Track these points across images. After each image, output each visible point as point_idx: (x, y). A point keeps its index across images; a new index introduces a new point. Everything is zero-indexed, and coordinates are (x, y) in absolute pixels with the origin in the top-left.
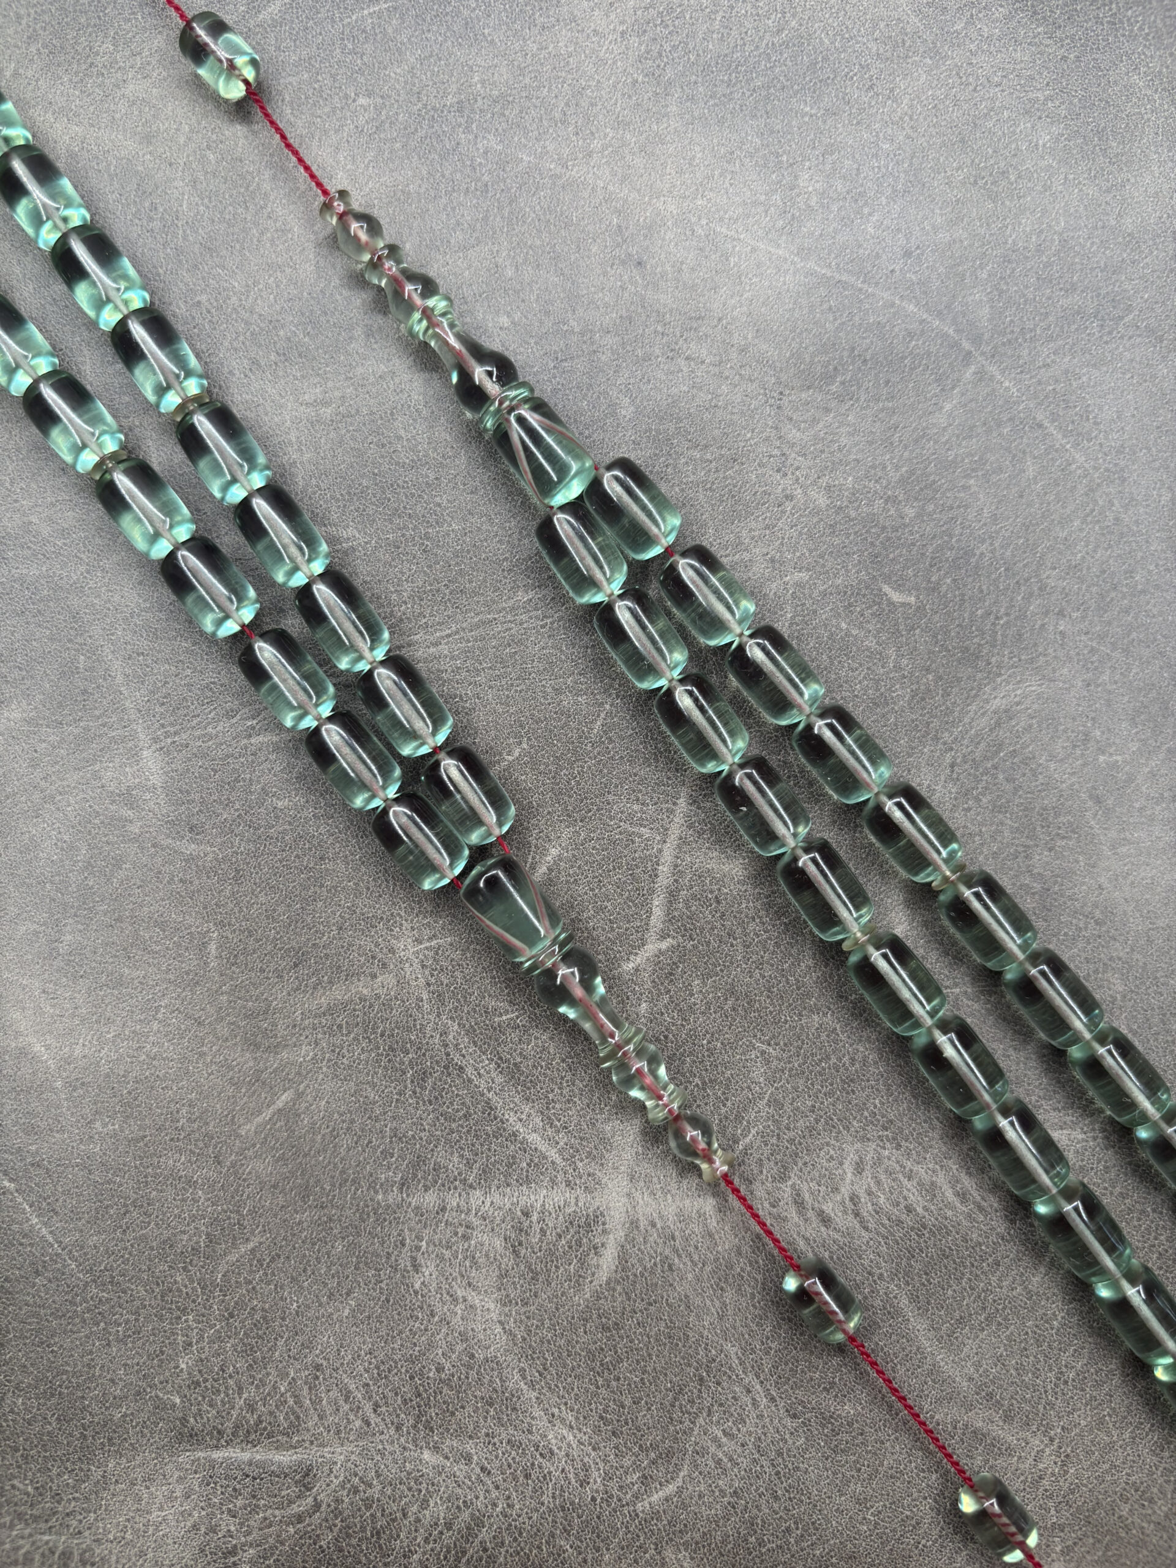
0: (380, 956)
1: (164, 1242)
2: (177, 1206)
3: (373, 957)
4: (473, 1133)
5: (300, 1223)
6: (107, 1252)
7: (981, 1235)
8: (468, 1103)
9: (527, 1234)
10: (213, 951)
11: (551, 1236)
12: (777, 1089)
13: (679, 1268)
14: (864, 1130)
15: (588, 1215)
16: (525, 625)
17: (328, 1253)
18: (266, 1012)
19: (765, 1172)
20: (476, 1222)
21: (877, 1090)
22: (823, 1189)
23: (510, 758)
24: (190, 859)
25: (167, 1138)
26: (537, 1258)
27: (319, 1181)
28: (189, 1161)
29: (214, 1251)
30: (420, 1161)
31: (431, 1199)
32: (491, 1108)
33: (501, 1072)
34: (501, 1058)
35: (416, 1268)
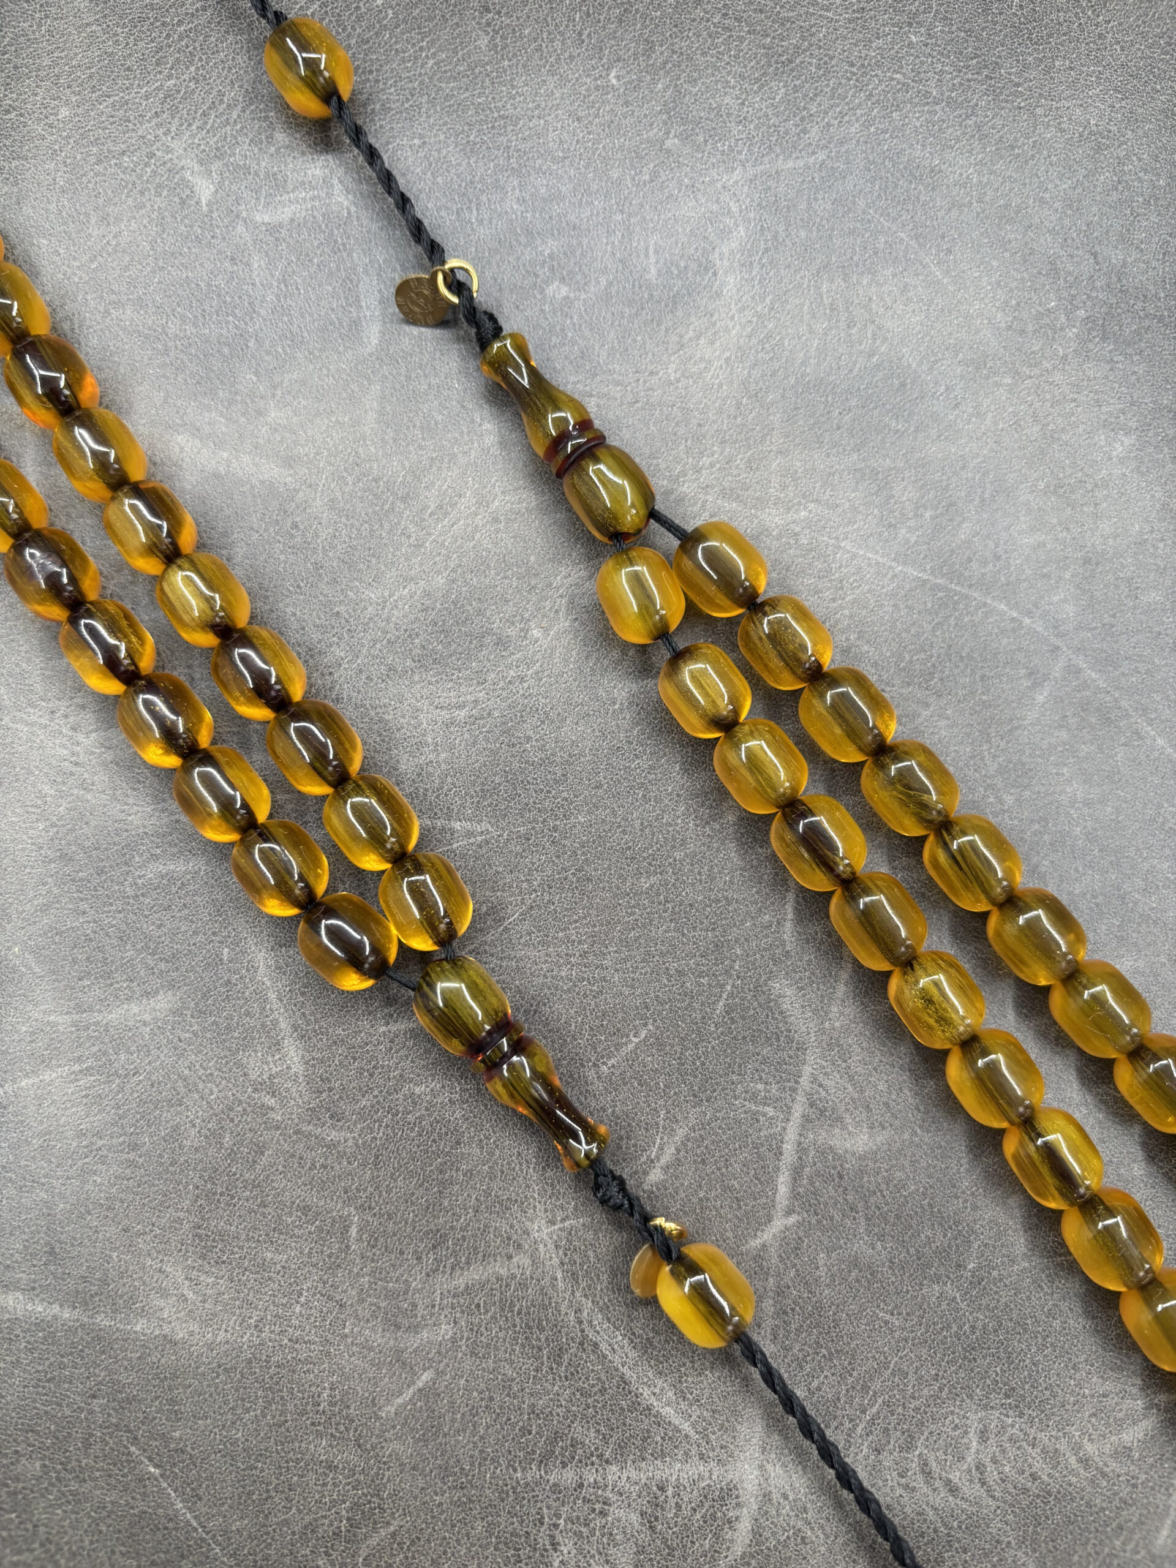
0: (515, 1237)
1: (306, 1527)
2: (317, 1491)
3: (509, 1239)
4: (609, 1408)
5: (440, 1504)
6: (250, 1537)
7: (1104, 1501)
8: (604, 1378)
9: (663, 1509)
10: (354, 1234)
11: (686, 1511)
12: (901, 1358)
13: (812, 1542)
14: (988, 1398)
15: (722, 1489)
16: (648, 910)
17: (468, 1535)
18: (406, 1293)
19: (892, 1442)
20: (613, 1497)
21: (998, 1358)
22: (950, 1457)
23: (636, 1040)
24: (332, 1145)
25: (308, 1422)
26: (674, 1533)
27: (458, 1461)
28: (330, 1446)
29: (355, 1536)
30: (557, 1436)
31: (569, 1476)
32: (625, 1382)
33: (634, 1348)
34: (634, 1334)
35: (555, 1545)
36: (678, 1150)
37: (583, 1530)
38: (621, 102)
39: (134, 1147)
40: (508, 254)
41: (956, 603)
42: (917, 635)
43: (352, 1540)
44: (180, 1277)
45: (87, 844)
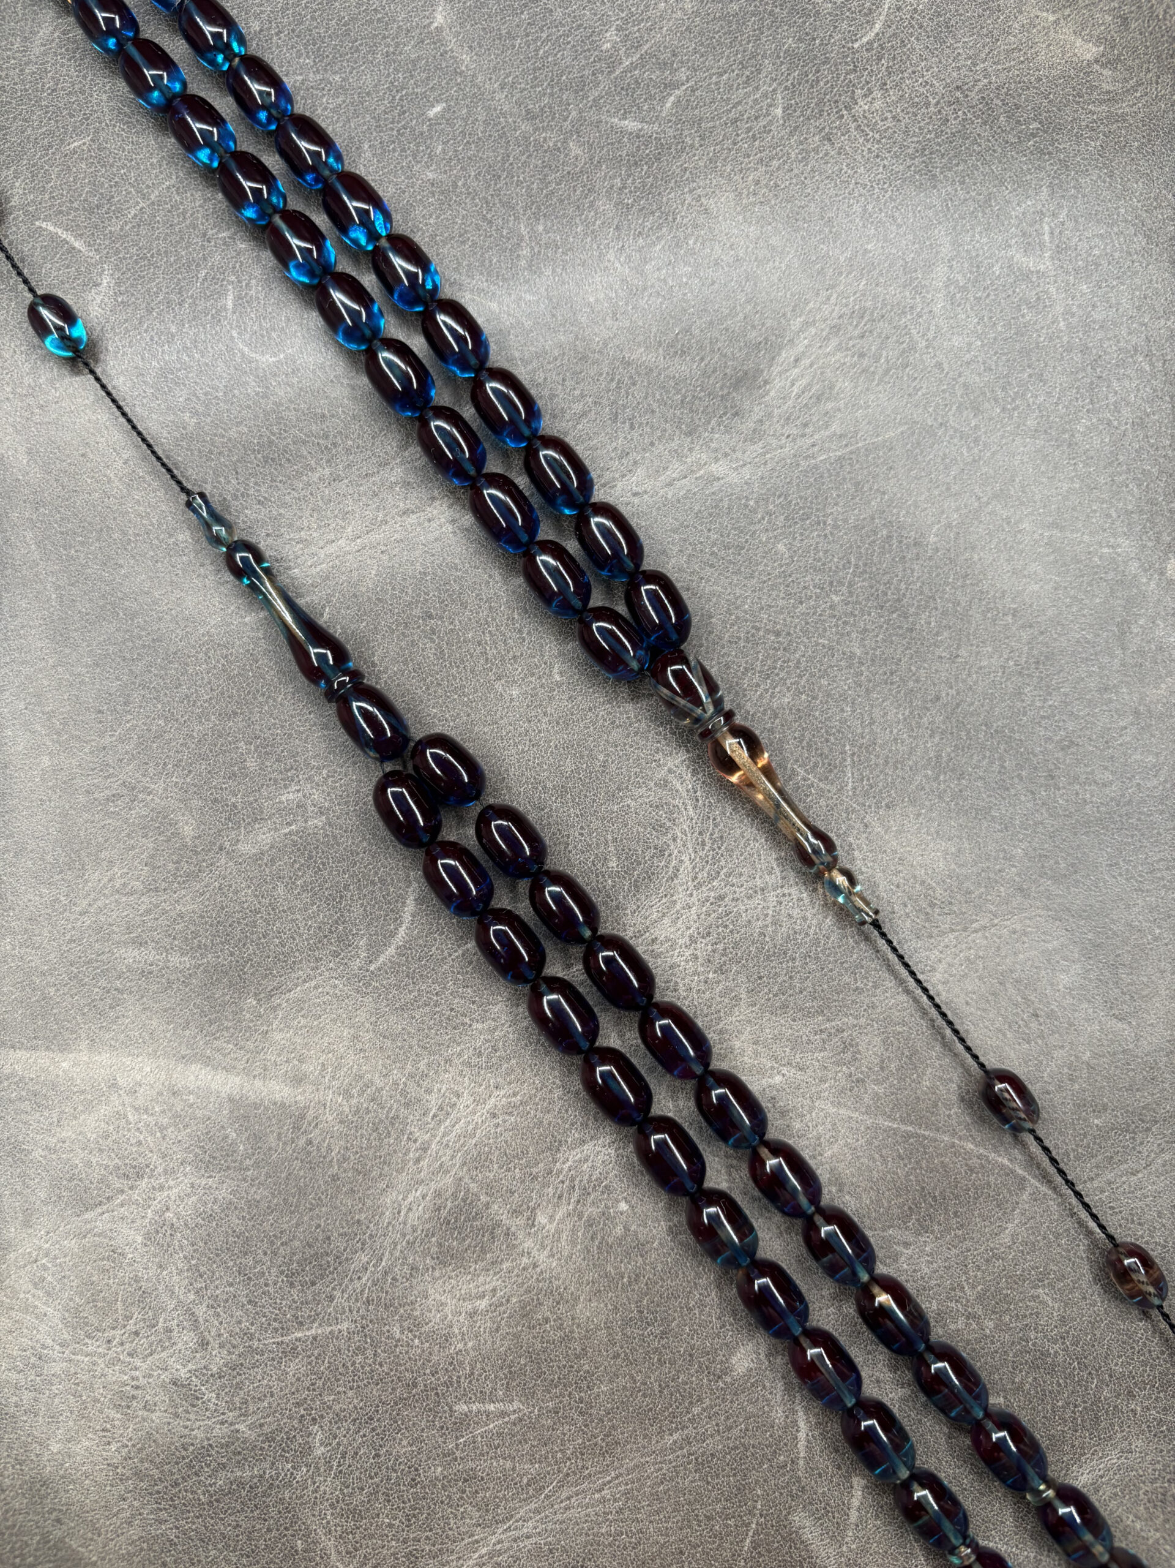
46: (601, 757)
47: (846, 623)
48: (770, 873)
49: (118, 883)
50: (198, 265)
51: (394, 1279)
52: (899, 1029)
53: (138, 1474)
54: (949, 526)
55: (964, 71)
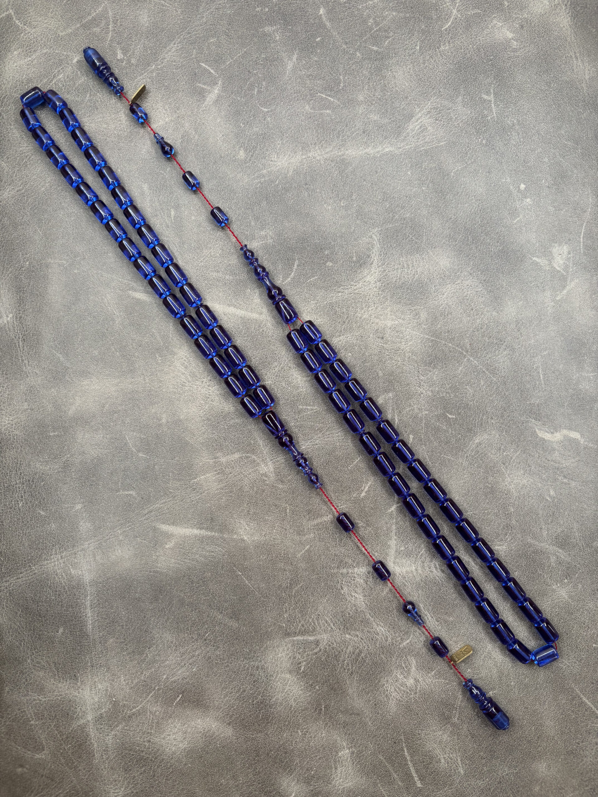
36: (369, 488)
37: (350, 584)
38: (344, 210)
39: (231, 493)
40: (316, 255)
41: (438, 344)
42: (428, 353)
43: (291, 588)
44: (245, 524)
45: (214, 416)
46: (353, 228)
47: (426, 195)
48: (399, 265)
49: (212, 254)
50: (247, 80)
51: (284, 370)
52: (432, 310)
53: (208, 419)
54: (457, 170)
55: (473, 39)
